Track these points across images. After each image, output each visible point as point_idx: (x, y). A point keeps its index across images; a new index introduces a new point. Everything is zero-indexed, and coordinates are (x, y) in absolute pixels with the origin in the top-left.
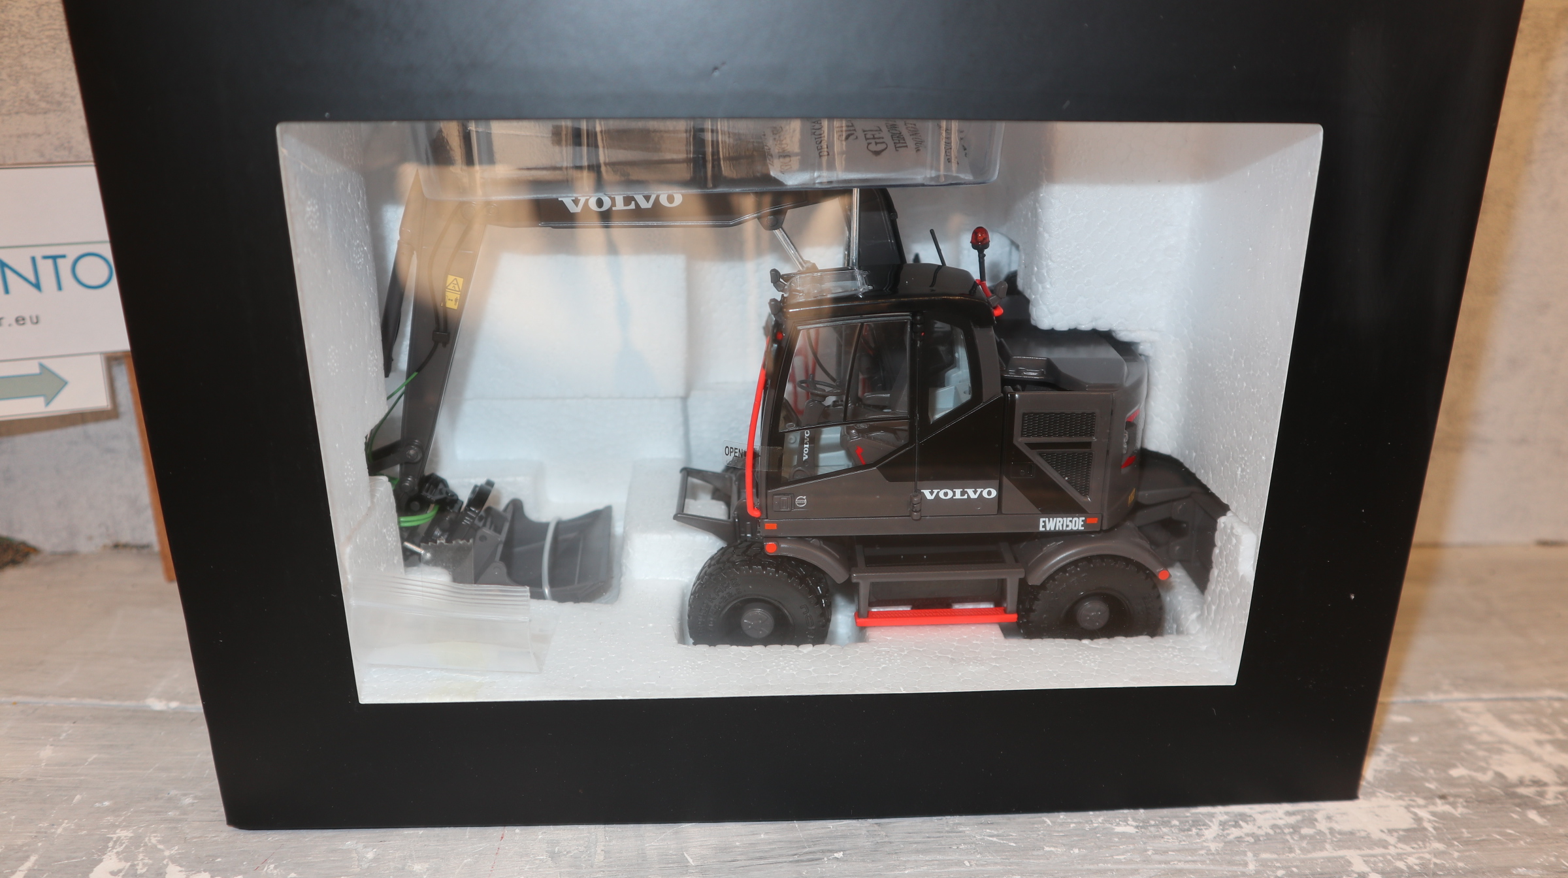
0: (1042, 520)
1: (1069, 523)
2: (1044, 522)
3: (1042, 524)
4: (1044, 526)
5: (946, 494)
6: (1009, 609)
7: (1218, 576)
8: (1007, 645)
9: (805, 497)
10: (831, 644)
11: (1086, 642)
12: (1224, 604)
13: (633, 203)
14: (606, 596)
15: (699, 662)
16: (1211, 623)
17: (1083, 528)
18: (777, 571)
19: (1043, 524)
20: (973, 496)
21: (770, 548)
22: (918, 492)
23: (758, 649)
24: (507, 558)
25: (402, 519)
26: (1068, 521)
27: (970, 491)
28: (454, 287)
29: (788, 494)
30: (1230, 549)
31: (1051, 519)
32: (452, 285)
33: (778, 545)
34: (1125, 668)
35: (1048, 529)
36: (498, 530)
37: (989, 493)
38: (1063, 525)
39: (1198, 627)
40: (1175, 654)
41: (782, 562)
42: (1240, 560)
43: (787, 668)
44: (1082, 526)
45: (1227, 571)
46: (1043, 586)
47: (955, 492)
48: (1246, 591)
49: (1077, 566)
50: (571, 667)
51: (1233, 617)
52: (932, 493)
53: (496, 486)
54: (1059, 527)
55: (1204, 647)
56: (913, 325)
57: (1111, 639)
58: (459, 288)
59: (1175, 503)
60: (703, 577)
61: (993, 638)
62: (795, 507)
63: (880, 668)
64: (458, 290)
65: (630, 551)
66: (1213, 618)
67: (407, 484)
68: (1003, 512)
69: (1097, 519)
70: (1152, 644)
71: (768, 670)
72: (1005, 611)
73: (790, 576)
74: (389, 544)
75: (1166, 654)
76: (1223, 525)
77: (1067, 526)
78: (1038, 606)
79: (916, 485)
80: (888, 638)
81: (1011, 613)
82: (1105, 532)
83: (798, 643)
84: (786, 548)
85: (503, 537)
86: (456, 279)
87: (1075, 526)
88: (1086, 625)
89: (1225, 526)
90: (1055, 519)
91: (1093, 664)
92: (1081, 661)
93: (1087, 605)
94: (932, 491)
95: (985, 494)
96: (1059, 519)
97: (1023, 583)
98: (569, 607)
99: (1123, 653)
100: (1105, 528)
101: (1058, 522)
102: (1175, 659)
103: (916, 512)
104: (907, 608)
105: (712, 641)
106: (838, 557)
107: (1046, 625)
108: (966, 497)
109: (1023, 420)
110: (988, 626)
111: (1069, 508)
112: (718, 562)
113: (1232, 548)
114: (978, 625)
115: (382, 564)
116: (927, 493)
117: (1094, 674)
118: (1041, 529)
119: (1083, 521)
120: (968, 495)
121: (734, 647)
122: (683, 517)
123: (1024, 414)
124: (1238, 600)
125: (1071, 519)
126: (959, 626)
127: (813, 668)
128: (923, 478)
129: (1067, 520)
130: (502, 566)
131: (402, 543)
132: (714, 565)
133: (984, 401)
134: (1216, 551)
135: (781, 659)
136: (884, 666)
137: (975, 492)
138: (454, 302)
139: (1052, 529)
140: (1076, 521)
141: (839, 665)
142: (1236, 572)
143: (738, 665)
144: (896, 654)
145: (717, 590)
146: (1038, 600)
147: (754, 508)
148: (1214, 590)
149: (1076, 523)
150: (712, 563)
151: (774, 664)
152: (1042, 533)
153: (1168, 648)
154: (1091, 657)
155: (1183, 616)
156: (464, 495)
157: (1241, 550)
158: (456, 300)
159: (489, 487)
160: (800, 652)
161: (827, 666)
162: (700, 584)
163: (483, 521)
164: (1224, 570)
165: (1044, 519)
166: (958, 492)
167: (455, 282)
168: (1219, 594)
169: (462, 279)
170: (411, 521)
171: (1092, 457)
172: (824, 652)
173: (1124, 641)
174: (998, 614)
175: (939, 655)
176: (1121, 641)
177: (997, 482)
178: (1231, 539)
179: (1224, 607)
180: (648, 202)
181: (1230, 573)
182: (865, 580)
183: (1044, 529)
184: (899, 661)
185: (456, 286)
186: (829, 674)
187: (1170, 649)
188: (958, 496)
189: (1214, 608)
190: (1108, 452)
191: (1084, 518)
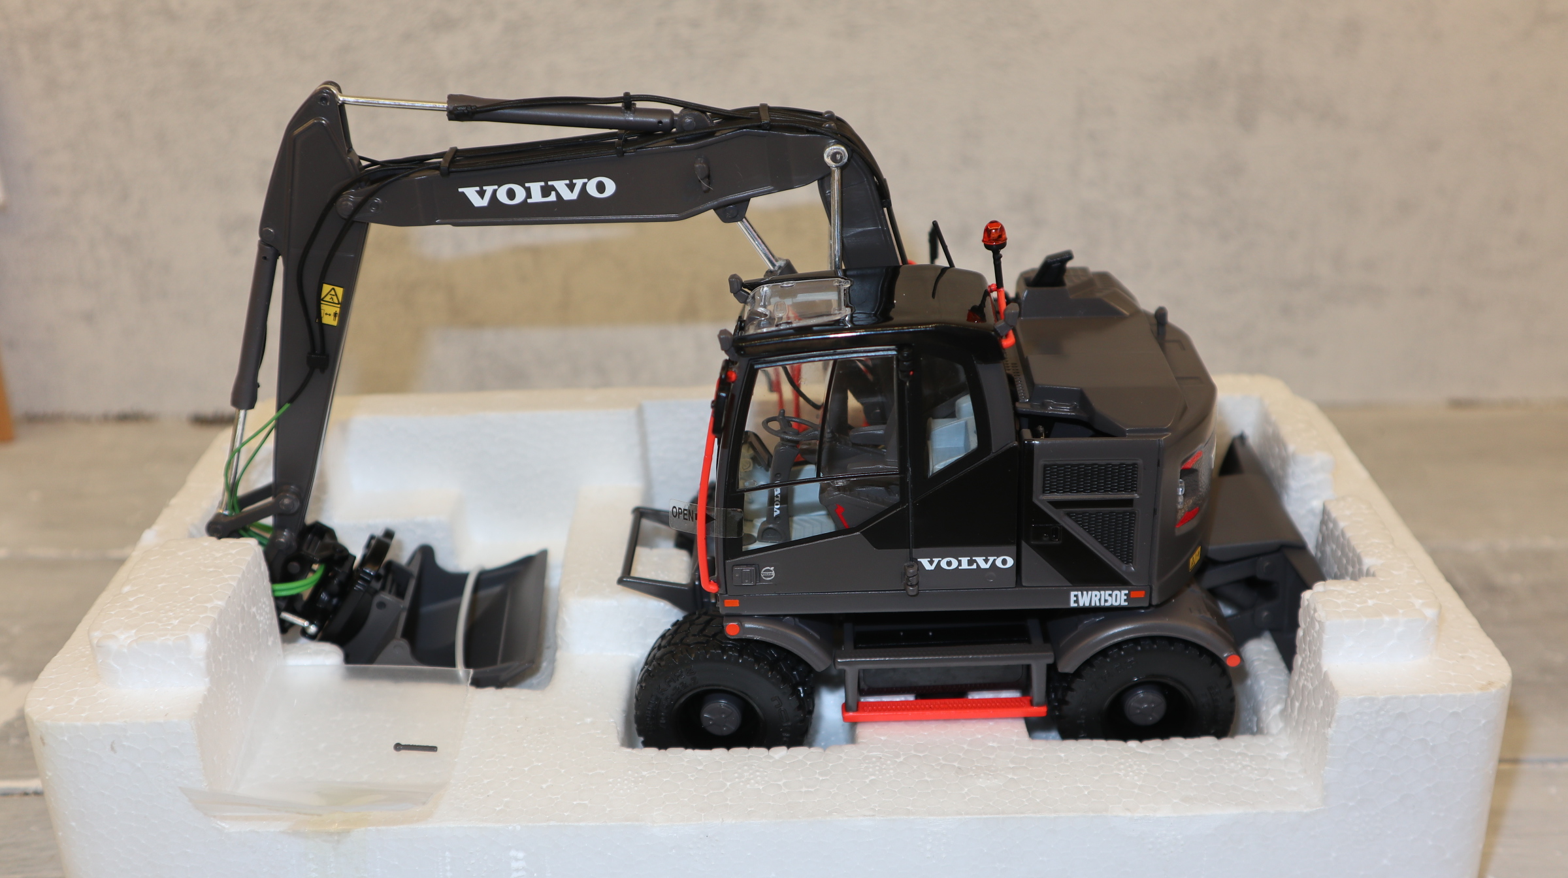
0: (1073, 594)
1: (1108, 598)
2: (1076, 596)
3: (1073, 599)
4: (1076, 601)
5: (949, 564)
6: (1036, 699)
7: (1302, 665)
8: (1031, 748)
9: (772, 568)
10: (810, 745)
11: (1133, 744)
12: (1307, 703)
13: (553, 193)
14: (534, 680)
15: (644, 773)
16: (1294, 724)
17: (1126, 604)
18: (741, 656)
19: (1075, 599)
20: (983, 565)
21: (732, 629)
22: (914, 560)
23: (719, 753)
24: (411, 633)
25: (278, 587)
26: (1107, 595)
27: (980, 560)
28: (332, 298)
29: (751, 565)
30: (1313, 636)
31: (1085, 593)
32: (329, 296)
33: (741, 626)
34: (1177, 783)
35: (1081, 604)
36: (401, 594)
37: (1004, 562)
38: (1100, 600)
39: (1281, 725)
40: (1244, 763)
41: (745, 645)
42: (1324, 651)
43: (752, 781)
44: (1125, 600)
45: (1310, 662)
46: (1078, 673)
47: (961, 560)
48: (1329, 693)
49: (1121, 649)
50: (486, 781)
51: (1316, 723)
52: (931, 562)
53: (397, 537)
54: (1095, 602)
55: (1283, 755)
56: (898, 360)
57: (1166, 741)
58: (339, 301)
59: (1261, 558)
60: (652, 661)
61: (1015, 738)
62: (761, 579)
63: (867, 781)
64: (337, 302)
65: (566, 619)
66: (1296, 717)
67: (282, 540)
68: (1024, 584)
69: (1144, 592)
70: (1217, 749)
71: (728, 784)
72: (1031, 704)
73: (757, 660)
74: (261, 625)
75: (1232, 764)
76: (1306, 603)
77: (1106, 601)
78: (1073, 698)
79: (911, 553)
80: (882, 738)
81: (1039, 705)
82: (1153, 609)
83: (769, 746)
84: (753, 628)
85: (406, 602)
86: (333, 289)
87: (1116, 601)
88: (1138, 720)
89: (1308, 605)
90: (1090, 593)
91: (1136, 778)
92: (1122, 773)
93: (1141, 694)
94: (931, 560)
95: (999, 563)
96: (1097, 593)
97: (1051, 669)
98: (489, 693)
99: (1178, 761)
100: (1155, 602)
101: (1093, 596)
102: (1244, 771)
103: (911, 586)
104: (911, 698)
105: (663, 745)
106: (818, 637)
107: (1083, 721)
108: (974, 566)
109: (1044, 474)
110: (1010, 721)
111: (1108, 579)
112: (669, 643)
113: (1315, 634)
114: (998, 720)
115: (251, 652)
116: (925, 562)
117: (1136, 791)
118: (1073, 605)
119: (1125, 595)
120: (978, 565)
121: (690, 751)
122: (627, 579)
123: (1045, 467)
124: (1321, 702)
125: (1110, 592)
126: (974, 721)
127: (784, 781)
128: (918, 545)
129: (1105, 594)
130: (404, 643)
131: (279, 614)
132: (665, 647)
133: (994, 451)
134: (1300, 633)
135: (746, 768)
136: (873, 777)
137: (986, 561)
138: (332, 317)
139: (1087, 604)
140: (1116, 595)
141: (817, 776)
142: (1319, 666)
143: (692, 776)
144: (889, 762)
145: (668, 680)
146: (1072, 690)
147: (710, 581)
148: (1297, 683)
149: (1117, 598)
150: (664, 643)
151: (736, 775)
152: (1074, 609)
153: (1240, 754)
154: (1135, 767)
155: (1264, 708)
156: (358, 551)
157: (1324, 640)
158: (335, 314)
159: (387, 540)
160: (771, 757)
161: (801, 778)
162: (647, 670)
163: (382, 581)
164: (1307, 660)
165: (1076, 593)
166: (965, 560)
167: (333, 292)
168: (1303, 690)
169: (342, 289)
170: (288, 589)
171: (1134, 517)
172: (800, 757)
173: (1181, 745)
174: (1022, 706)
175: (944, 763)
176: (1178, 742)
177: (1013, 548)
178: (1315, 624)
179: (1307, 706)
180: (572, 192)
181: (1313, 665)
182: (852, 665)
183: (1076, 605)
184: (892, 771)
185: (335, 298)
186: (804, 789)
187: (1239, 757)
188: (965, 565)
189: (1297, 704)
190: (1155, 511)
191: (1127, 592)
